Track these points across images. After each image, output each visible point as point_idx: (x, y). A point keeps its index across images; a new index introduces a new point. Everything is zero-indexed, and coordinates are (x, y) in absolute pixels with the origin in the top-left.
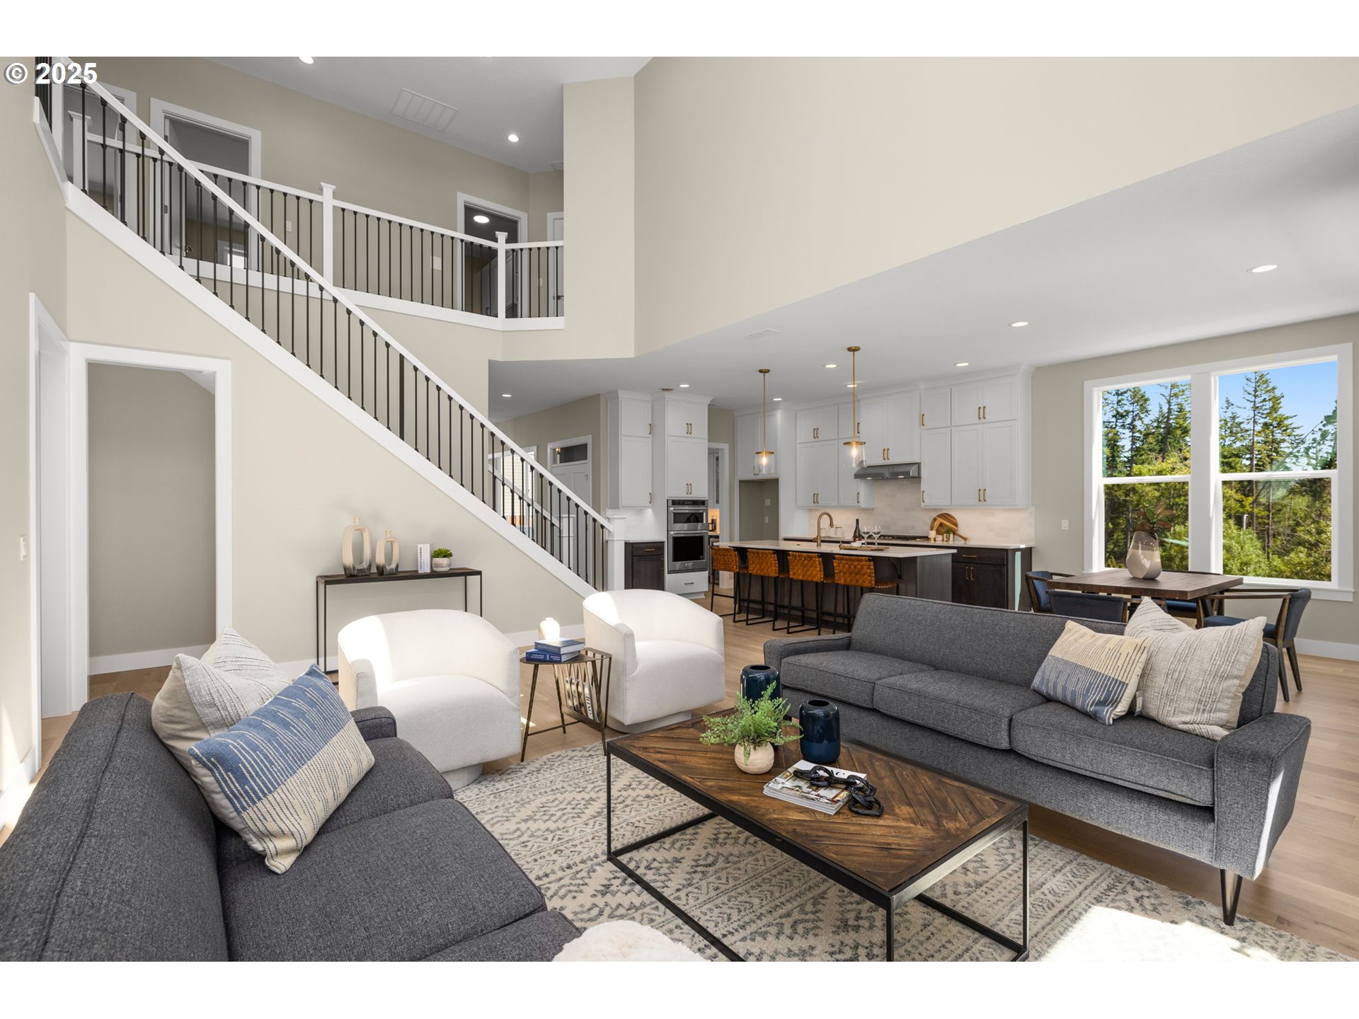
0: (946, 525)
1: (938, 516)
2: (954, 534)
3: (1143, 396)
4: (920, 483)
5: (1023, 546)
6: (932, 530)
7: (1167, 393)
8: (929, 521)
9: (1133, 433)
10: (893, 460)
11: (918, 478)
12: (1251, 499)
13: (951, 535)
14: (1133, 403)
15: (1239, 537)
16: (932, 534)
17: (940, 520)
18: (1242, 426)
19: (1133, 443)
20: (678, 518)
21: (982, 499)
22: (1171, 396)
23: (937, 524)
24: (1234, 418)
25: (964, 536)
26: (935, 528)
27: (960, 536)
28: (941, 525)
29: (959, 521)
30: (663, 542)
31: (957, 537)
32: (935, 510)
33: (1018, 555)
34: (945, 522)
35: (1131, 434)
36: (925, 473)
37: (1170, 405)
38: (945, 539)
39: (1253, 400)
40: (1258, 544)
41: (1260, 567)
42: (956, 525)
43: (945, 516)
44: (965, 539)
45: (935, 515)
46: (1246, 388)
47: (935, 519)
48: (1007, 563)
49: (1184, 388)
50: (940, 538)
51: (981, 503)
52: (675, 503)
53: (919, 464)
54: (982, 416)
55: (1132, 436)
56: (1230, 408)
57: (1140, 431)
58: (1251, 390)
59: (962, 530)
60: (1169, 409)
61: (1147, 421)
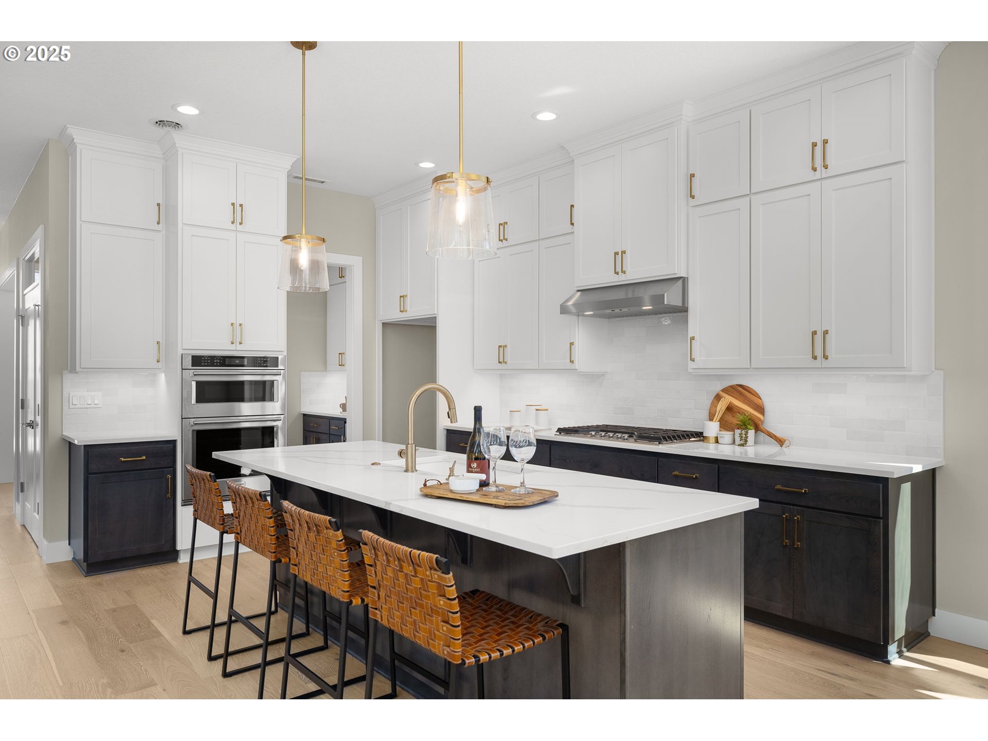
0: (740, 411)
1: (725, 390)
2: (757, 428)
4: (686, 321)
5: (917, 468)
6: (711, 419)
8: (707, 401)
10: (635, 272)
11: (683, 310)
13: (751, 433)
16: (712, 429)
17: (728, 399)
20: (207, 392)
21: (819, 352)
23: (721, 407)
25: (778, 434)
26: (718, 416)
29: (768, 402)
30: (173, 443)
31: (762, 436)
32: (719, 377)
33: (906, 488)
34: (737, 403)
38: (738, 441)
44: (781, 442)
45: (718, 387)
47: (718, 398)
50: (727, 436)
51: (817, 363)
52: (198, 361)
53: (684, 280)
54: (819, 163)
59: (773, 421)
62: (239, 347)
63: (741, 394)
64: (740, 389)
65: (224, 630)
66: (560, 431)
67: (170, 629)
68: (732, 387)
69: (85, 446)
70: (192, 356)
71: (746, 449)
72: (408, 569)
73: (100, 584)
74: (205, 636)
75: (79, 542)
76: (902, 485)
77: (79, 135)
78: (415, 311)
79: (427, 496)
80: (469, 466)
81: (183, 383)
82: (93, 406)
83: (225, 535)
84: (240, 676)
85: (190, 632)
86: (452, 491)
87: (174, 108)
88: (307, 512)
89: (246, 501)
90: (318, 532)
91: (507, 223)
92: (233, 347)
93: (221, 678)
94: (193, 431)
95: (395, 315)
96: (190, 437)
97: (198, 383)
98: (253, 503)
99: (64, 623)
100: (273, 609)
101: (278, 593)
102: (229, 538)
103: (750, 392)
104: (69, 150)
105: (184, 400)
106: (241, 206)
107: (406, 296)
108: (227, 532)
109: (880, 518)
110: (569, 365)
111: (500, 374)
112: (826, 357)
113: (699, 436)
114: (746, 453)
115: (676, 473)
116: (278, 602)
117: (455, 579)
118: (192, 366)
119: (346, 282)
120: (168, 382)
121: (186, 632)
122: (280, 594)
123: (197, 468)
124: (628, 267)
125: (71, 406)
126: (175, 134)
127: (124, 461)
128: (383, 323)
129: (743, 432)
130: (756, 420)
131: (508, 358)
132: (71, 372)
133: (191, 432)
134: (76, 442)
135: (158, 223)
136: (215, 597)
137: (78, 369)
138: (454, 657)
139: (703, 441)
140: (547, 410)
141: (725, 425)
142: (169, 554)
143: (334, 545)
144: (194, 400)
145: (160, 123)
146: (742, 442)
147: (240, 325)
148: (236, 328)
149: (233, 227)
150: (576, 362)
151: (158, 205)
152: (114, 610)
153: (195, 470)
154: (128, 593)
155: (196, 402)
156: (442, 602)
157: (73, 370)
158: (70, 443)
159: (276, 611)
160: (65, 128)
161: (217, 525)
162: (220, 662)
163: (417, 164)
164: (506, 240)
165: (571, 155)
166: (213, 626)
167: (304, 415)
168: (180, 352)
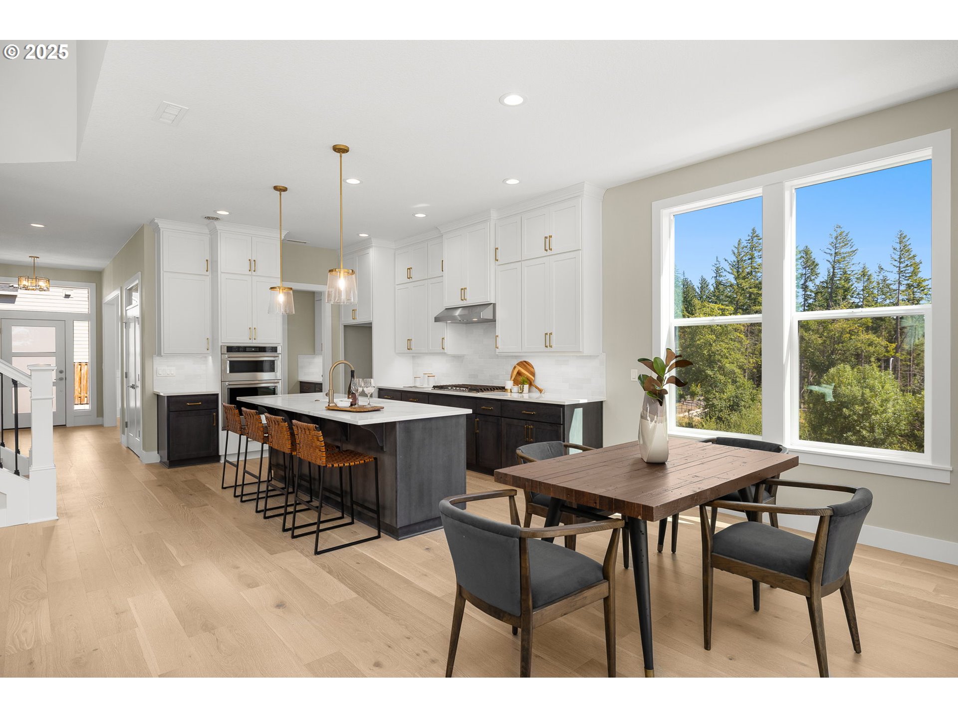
1: (518, 364)
3: (814, 262)
7: (831, 259)
9: (806, 292)
12: (894, 345)
13: (526, 387)
14: (805, 268)
15: (881, 377)
16: (509, 385)
17: (519, 368)
18: (891, 287)
19: (806, 300)
20: (236, 367)
21: (548, 344)
22: (834, 262)
24: (884, 280)
26: (513, 379)
27: (537, 388)
28: (519, 373)
29: (537, 370)
30: (217, 395)
32: (516, 357)
34: (523, 371)
35: (804, 293)
36: (501, 315)
37: (834, 270)
39: (898, 265)
40: (898, 383)
41: (897, 403)
42: (533, 374)
43: (525, 364)
45: (515, 362)
46: (893, 256)
48: (564, 421)
49: (845, 255)
53: (494, 305)
55: (804, 294)
56: (882, 272)
57: (811, 291)
58: (897, 257)
60: (833, 272)
61: (817, 282)
62: (254, 341)
63: (525, 366)
64: (525, 363)
65: (241, 488)
66: (434, 387)
67: (216, 487)
68: (521, 362)
69: (167, 396)
70: (227, 347)
71: (523, 395)
72: (308, 432)
73: (177, 471)
74: (232, 490)
75: (165, 452)
76: (576, 409)
77: (162, 224)
78: (361, 319)
79: (329, 409)
80: (348, 397)
81: (223, 362)
82: (170, 375)
83: (242, 436)
84: (249, 502)
85: (225, 488)
86: (338, 407)
87: (215, 211)
88: (274, 416)
89: (250, 416)
90: (278, 424)
91: (411, 268)
92: (250, 341)
93: (240, 503)
94: (228, 388)
95: (351, 322)
96: (226, 392)
97: (230, 361)
98: (253, 417)
99: (160, 486)
100: (270, 479)
101: (272, 471)
102: (244, 438)
103: (527, 364)
104: (156, 230)
105: (223, 371)
106: (254, 261)
107: (356, 310)
108: (243, 435)
109: (561, 424)
110: (442, 351)
111: (413, 356)
112: (551, 346)
113: (503, 389)
114: (523, 397)
115: (484, 407)
116: (273, 476)
117: (322, 433)
118: (227, 352)
119: (321, 300)
120: (213, 362)
121: (223, 488)
122: (274, 472)
123: (230, 404)
124: (468, 296)
125: (158, 375)
126: (216, 223)
127: (190, 405)
128: (345, 326)
129: (522, 386)
130: (531, 380)
131: (413, 347)
132: (158, 356)
133: (226, 389)
134: (162, 394)
135: (207, 271)
136: (237, 466)
137: (162, 354)
138: (323, 463)
139: (504, 391)
140: (434, 376)
141: (516, 382)
142: (215, 458)
143: (285, 430)
144: (228, 372)
145: (208, 218)
146: (521, 391)
147: (255, 328)
148: (252, 330)
149: (250, 273)
150: (445, 349)
151: (207, 260)
152: (185, 481)
153: (227, 405)
154: (193, 475)
155: (230, 372)
156: (318, 443)
157: (159, 355)
158: (158, 395)
159: (271, 480)
160: (154, 220)
161: (238, 432)
162: (240, 498)
163: (358, 235)
164: (412, 278)
165: (442, 232)
166: (236, 486)
167: (301, 382)
168: (220, 344)
